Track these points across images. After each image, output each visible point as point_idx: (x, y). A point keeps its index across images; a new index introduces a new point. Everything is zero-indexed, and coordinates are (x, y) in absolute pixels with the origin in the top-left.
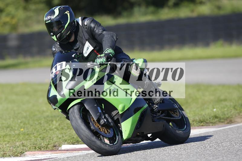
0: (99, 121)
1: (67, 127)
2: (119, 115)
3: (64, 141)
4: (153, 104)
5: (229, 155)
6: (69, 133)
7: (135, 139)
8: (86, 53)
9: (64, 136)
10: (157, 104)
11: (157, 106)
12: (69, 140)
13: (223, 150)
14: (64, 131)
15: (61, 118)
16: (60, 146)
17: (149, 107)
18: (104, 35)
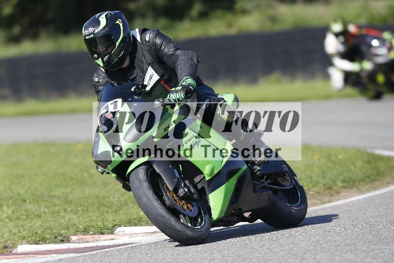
0: (176, 190)
1: (27, 216)
2: (205, 182)
3: (21, 238)
4: (254, 164)
5: (291, 259)
6: (29, 225)
7: (228, 219)
9: (21, 230)
10: (259, 165)
11: (259, 168)
12: (29, 237)
13: (282, 251)
14: (20, 223)
15: (15, 201)
16: (14, 246)
17: (248, 170)
18: (178, 56)
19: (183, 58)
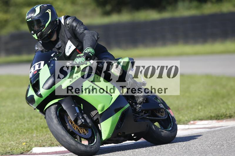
0: (76, 121)
2: (99, 115)
4: (136, 104)
7: (116, 139)
8: (68, 52)
10: (140, 104)
11: (140, 106)
17: (130, 107)
18: (85, 34)
19: (88, 35)
